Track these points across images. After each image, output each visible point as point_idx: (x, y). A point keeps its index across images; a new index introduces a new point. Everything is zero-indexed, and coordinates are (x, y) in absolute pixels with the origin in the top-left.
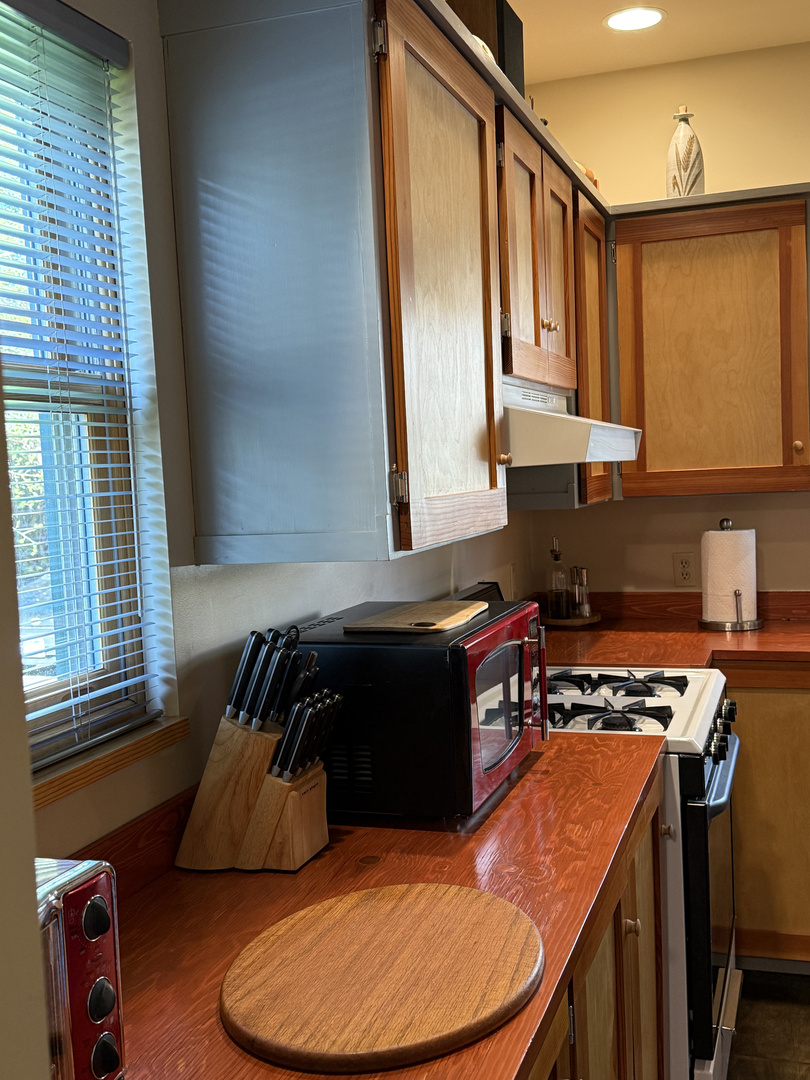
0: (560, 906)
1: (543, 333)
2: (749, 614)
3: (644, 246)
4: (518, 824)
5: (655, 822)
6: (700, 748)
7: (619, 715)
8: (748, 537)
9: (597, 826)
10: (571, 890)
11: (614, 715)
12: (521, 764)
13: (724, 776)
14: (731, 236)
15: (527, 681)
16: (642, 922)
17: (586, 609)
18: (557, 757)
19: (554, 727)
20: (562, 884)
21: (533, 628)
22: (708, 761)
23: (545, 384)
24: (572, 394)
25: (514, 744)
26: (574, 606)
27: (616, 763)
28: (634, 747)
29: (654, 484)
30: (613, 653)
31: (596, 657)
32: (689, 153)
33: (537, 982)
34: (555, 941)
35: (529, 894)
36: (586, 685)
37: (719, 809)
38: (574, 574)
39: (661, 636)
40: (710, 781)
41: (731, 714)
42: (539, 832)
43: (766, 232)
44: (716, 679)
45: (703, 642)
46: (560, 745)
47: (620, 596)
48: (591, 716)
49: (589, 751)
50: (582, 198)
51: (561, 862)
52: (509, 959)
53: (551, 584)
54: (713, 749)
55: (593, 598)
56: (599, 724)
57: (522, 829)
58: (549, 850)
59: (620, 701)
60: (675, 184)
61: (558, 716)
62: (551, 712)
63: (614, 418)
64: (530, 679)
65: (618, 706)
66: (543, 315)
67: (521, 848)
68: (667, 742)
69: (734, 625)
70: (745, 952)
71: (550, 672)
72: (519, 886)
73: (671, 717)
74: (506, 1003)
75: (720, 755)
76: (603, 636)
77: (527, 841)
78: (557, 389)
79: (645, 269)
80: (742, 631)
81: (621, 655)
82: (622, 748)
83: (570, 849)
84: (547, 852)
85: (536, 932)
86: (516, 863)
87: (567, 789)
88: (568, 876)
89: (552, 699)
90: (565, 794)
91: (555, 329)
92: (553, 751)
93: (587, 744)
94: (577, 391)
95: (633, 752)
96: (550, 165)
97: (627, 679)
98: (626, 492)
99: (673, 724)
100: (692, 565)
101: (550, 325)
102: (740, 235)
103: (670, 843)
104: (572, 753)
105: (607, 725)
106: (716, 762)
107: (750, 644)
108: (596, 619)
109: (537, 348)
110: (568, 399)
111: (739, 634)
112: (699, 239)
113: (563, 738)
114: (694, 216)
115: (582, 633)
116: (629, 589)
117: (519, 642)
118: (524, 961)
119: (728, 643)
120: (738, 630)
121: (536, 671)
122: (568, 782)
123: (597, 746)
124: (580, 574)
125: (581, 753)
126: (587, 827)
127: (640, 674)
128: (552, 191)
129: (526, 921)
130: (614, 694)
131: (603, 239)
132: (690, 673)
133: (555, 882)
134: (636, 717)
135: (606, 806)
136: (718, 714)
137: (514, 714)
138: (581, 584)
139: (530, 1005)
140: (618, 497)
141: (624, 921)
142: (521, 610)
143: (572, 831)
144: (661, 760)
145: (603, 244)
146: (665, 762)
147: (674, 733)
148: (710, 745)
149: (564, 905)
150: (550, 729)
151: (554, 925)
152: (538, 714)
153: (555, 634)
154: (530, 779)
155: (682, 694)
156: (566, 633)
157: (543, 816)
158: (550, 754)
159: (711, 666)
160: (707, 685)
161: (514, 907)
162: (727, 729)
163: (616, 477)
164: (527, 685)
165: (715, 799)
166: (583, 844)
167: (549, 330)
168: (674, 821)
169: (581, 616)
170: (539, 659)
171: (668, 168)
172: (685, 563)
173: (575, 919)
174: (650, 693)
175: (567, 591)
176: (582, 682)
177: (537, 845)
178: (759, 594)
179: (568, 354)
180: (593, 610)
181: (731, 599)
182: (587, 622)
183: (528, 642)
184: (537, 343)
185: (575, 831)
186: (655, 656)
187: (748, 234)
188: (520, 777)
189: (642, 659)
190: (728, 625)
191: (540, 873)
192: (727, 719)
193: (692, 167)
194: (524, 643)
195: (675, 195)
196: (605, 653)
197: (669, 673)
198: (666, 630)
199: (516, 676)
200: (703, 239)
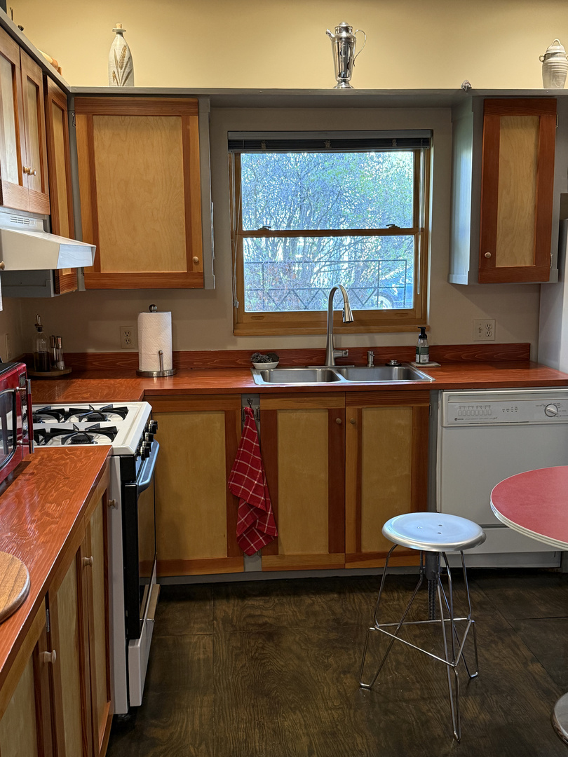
0: (40, 552)
1: (25, 176)
2: (168, 365)
3: (94, 117)
4: (13, 507)
5: (104, 498)
6: (133, 451)
7: (83, 434)
8: (167, 317)
9: (65, 503)
10: (48, 542)
11: (79, 434)
12: (14, 470)
13: (149, 467)
14: (152, 117)
15: (19, 415)
16: (95, 559)
17: (61, 365)
18: (40, 464)
19: (38, 445)
20: (42, 539)
21: (22, 381)
22: (139, 459)
23: (28, 212)
24: (47, 218)
25: (10, 457)
26: (52, 362)
27: (79, 465)
28: (91, 453)
29: (105, 281)
30: (79, 394)
31: (68, 397)
32: (123, 57)
33: (25, 595)
34: (37, 572)
35: (20, 547)
36: (61, 416)
37: (144, 487)
38: (53, 341)
39: (112, 381)
40: (139, 471)
41: (154, 429)
42: (27, 511)
43: (174, 117)
44: (146, 407)
45: (139, 384)
46: (42, 456)
47: (85, 355)
48: (64, 436)
49: (62, 458)
50: (50, 80)
51: (41, 527)
52: (8, 585)
53: (36, 347)
54: (141, 451)
55: (66, 357)
56: (69, 441)
57: (15, 511)
58: (34, 521)
59: (84, 425)
60: (115, 77)
61: (41, 437)
62: (36, 435)
63: (78, 236)
64: (21, 414)
65: (82, 429)
66: (24, 164)
67: (15, 521)
68: (112, 449)
69: (159, 373)
70: (162, 575)
71: (35, 409)
72: (14, 544)
73: (116, 433)
74: (6, 608)
75: (146, 454)
76: (73, 382)
77: (19, 517)
78: (35, 215)
79: (96, 132)
80: (164, 377)
81: (85, 395)
82: (83, 454)
83: (48, 518)
84: (32, 522)
85: (25, 567)
86: (11, 530)
87: (47, 482)
88: (46, 535)
89: (36, 426)
90: (45, 487)
91: (33, 173)
92: (38, 460)
93: (60, 454)
94: (50, 216)
95: (90, 456)
96: (26, 59)
97: (89, 411)
98: (88, 287)
99: (117, 437)
100: (132, 334)
101: (29, 171)
102: (158, 117)
103: (114, 511)
104: (50, 461)
105: (75, 441)
106: (143, 459)
107: (168, 385)
108: (69, 371)
109: (20, 187)
110: (44, 221)
111: (161, 378)
112: (131, 117)
113: (44, 451)
114: (128, 101)
115: (59, 381)
116: (91, 351)
117: (13, 391)
118: (17, 584)
119: (155, 384)
120: (161, 376)
121: (25, 408)
122: (47, 478)
123: (67, 455)
124: (57, 342)
125: (56, 460)
126: (59, 505)
127: (97, 407)
128: (28, 76)
129: (19, 562)
130: (80, 421)
131: (65, 109)
132: (129, 405)
133: (37, 539)
134: (94, 435)
135: (72, 491)
136: (146, 429)
137: (9, 438)
138: (57, 348)
139: (21, 609)
140: (82, 289)
141: (82, 559)
142: (13, 369)
143: (49, 508)
144: (108, 459)
145: (66, 113)
146: (111, 461)
147: (117, 443)
148: (140, 449)
149: (43, 551)
150: (35, 445)
151: (36, 564)
152: (27, 437)
153: (39, 382)
154: (21, 479)
155: (124, 418)
156: (47, 382)
157: (30, 501)
158: (35, 462)
159: (143, 400)
160: (140, 412)
161: (11, 556)
162: (151, 439)
163: (80, 275)
164: (19, 418)
165: (142, 481)
166: (57, 515)
167: (29, 174)
168: (117, 496)
169: (58, 369)
170: (27, 400)
171: (109, 65)
172: (128, 333)
173: (49, 559)
174: (104, 419)
175: (48, 352)
176: (58, 414)
177: (25, 519)
178: (174, 353)
179: (43, 190)
180: (66, 365)
181: (157, 357)
182: (62, 373)
183: (19, 390)
184: (21, 183)
185: (51, 508)
186: (107, 394)
187: (162, 117)
188: (14, 478)
189: (98, 398)
190: (155, 373)
191: (28, 534)
192: (151, 432)
193: (126, 67)
194: (16, 391)
195: (114, 85)
196: (74, 394)
197: (116, 405)
198: (115, 377)
199: (11, 412)
200: (133, 117)
